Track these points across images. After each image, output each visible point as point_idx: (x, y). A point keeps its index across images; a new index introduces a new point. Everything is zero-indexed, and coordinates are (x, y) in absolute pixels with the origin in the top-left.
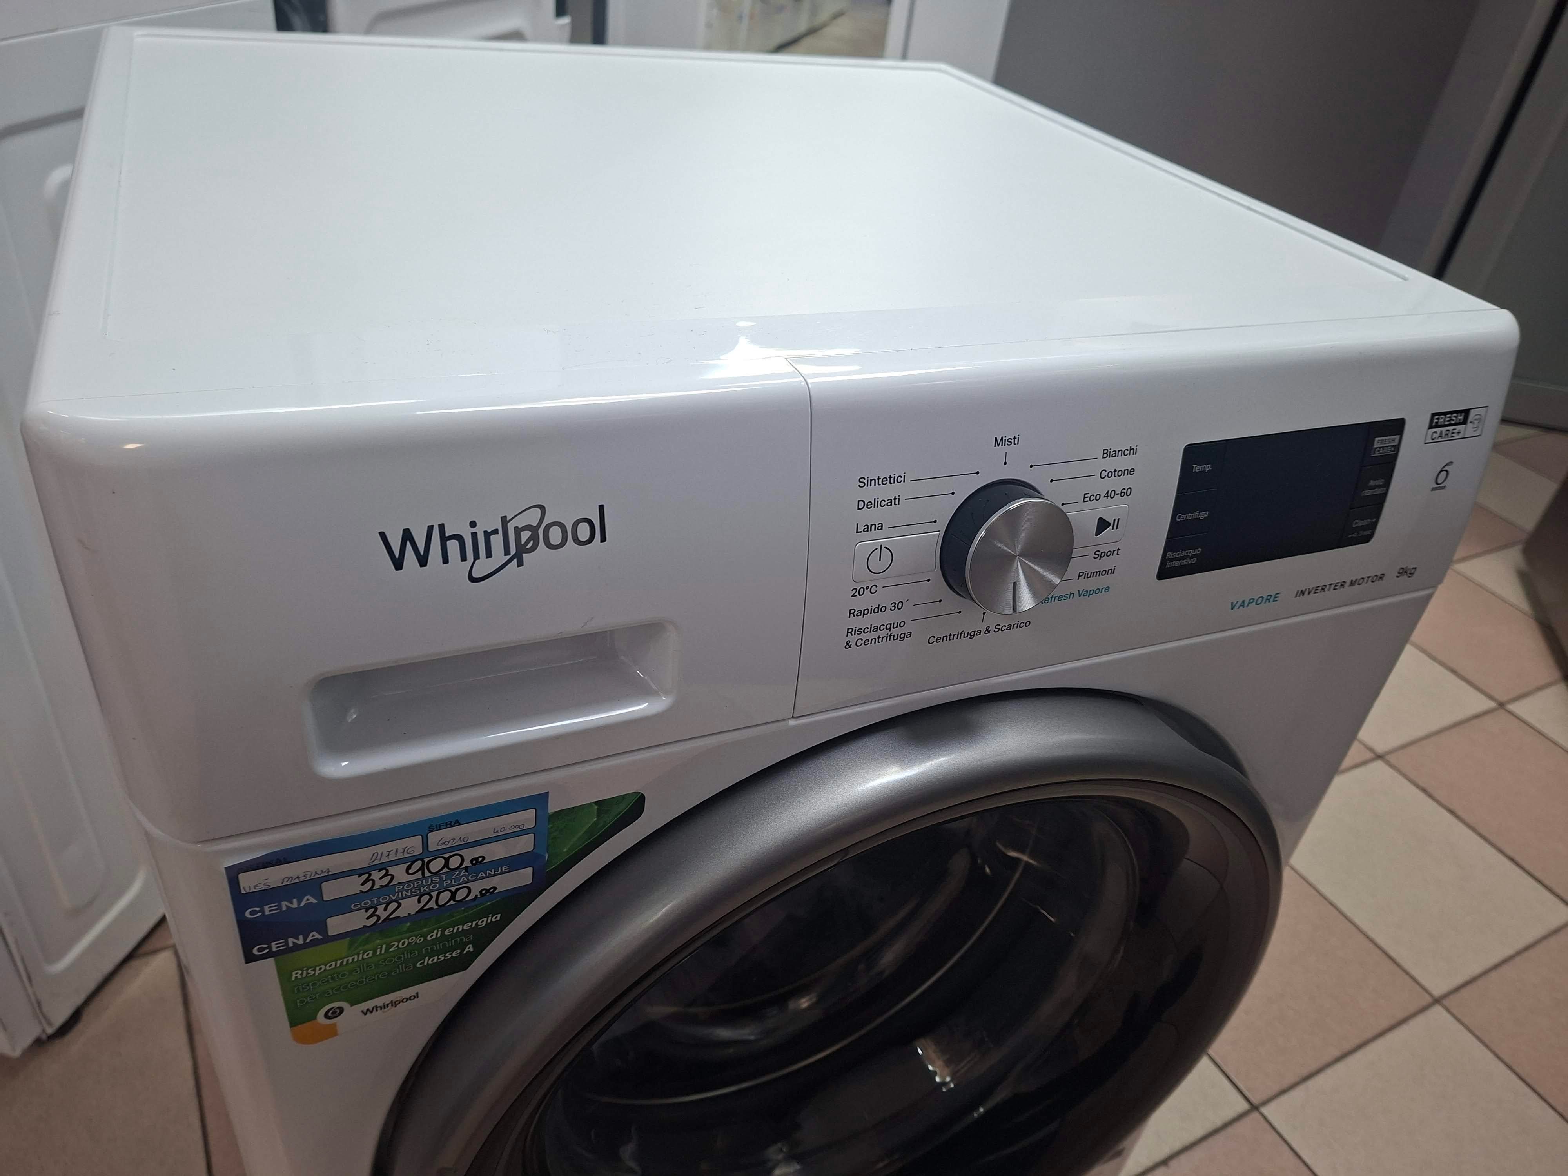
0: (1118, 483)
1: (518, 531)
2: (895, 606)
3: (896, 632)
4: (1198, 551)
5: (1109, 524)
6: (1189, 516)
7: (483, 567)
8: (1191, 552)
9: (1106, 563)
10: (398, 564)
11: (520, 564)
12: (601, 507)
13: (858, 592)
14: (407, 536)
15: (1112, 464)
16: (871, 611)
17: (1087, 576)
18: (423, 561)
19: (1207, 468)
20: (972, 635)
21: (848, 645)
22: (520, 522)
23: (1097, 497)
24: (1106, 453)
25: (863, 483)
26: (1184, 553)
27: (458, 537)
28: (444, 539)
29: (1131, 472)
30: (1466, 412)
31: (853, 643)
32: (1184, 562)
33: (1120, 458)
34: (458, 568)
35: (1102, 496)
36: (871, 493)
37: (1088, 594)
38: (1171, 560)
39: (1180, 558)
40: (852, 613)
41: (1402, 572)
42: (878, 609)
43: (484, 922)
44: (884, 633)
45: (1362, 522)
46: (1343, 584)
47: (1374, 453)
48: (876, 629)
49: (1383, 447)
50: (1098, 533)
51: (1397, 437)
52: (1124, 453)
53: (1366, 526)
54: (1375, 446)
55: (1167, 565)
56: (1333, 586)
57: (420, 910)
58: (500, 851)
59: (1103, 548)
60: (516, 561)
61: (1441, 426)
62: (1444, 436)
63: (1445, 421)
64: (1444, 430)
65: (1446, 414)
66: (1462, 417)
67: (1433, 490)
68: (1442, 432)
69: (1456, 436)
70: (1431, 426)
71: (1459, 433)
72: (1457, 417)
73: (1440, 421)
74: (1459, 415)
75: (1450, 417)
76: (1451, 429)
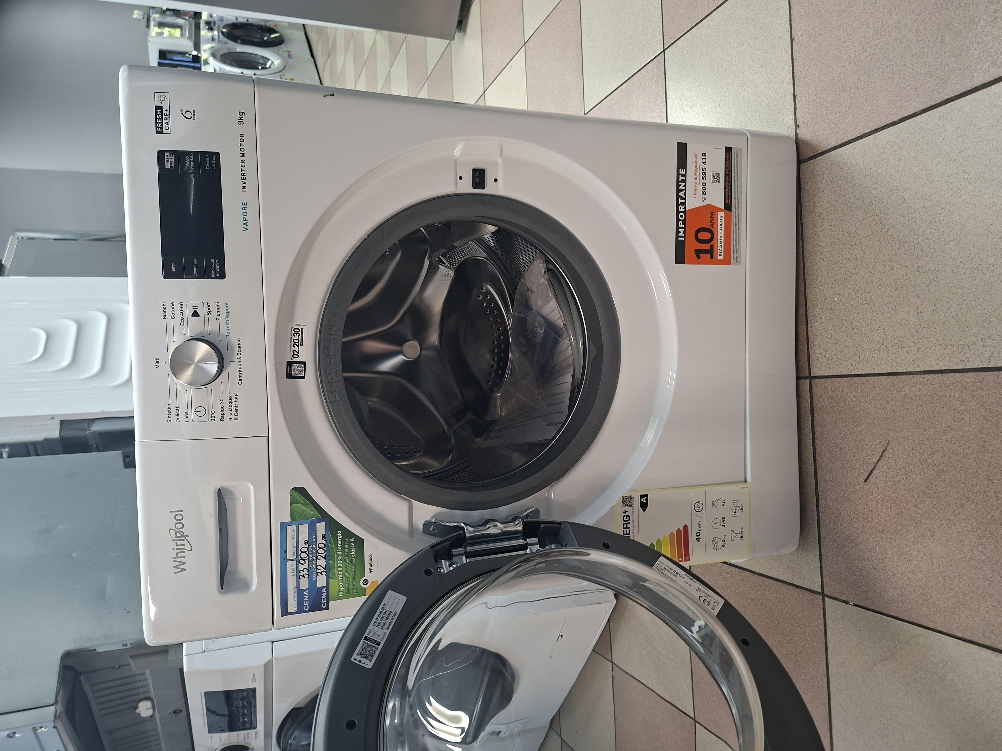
0: (177, 309)
1: (176, 537)
2: (222, 401)
3: (233, 399)
4: (212, 260)
5: (195, 311)
6: (195, 270)
7: (187, 547)
8: (213, 264)
9: (214, 309)
10: (184, 570)
11: (188, 536)
12: (171, 512)
13: (213, 418)
14: (175, 567)
15: (169, 315)
16: (222, 412)
17: (219, 316)
18: (183, 563)
19: (173, 265)
20: (240, 365)
21: (237, 419)
22: (174, 536)
23: (182, 319)
24: (164, 318)
25: (169, 421)
26: (213, 268)
27: (177, 553)
28: (177, 557)
29: (173, 304)
30: (157, 108)
31: (236, 417)
32: (218, 266)
33: (167, 311)
34: (187, 554)
35: (182, 316)
36: (174, 417)
37: (228, 313)
38: (216, 273)
39: (215, 269)
40: (222, 420)
41: (241, 121)
42: (222, 409)
43: (340, 536)
44: (233, 405)
45: (208, 164)
46: (243, 162)
47: (173, 167)
48: (231, 408)
49: (170, 161)
50: (199, 316)
51: (166, 154)
52: (165, 309)
53: (211, 160)
54: (169, 167)
55: (218, 275)
56: (243, 168)
57: (325, 558)
58: (304, 535)
59: (206, 311)
60: (187, 538)
61: (162, 125)
62: (167, 121)
63: (160, 123)
64: (164, 122)
65: (157, 123)
66: (159, 111)
67: (194, 119)
68: (165, 123)
69: (168, 112)
70: (162, 132)
71: (166, 110)
72: (159, 114)
73: (160, 126)
74: (158, 112)
75: (158, 119)
76: (164, 117)
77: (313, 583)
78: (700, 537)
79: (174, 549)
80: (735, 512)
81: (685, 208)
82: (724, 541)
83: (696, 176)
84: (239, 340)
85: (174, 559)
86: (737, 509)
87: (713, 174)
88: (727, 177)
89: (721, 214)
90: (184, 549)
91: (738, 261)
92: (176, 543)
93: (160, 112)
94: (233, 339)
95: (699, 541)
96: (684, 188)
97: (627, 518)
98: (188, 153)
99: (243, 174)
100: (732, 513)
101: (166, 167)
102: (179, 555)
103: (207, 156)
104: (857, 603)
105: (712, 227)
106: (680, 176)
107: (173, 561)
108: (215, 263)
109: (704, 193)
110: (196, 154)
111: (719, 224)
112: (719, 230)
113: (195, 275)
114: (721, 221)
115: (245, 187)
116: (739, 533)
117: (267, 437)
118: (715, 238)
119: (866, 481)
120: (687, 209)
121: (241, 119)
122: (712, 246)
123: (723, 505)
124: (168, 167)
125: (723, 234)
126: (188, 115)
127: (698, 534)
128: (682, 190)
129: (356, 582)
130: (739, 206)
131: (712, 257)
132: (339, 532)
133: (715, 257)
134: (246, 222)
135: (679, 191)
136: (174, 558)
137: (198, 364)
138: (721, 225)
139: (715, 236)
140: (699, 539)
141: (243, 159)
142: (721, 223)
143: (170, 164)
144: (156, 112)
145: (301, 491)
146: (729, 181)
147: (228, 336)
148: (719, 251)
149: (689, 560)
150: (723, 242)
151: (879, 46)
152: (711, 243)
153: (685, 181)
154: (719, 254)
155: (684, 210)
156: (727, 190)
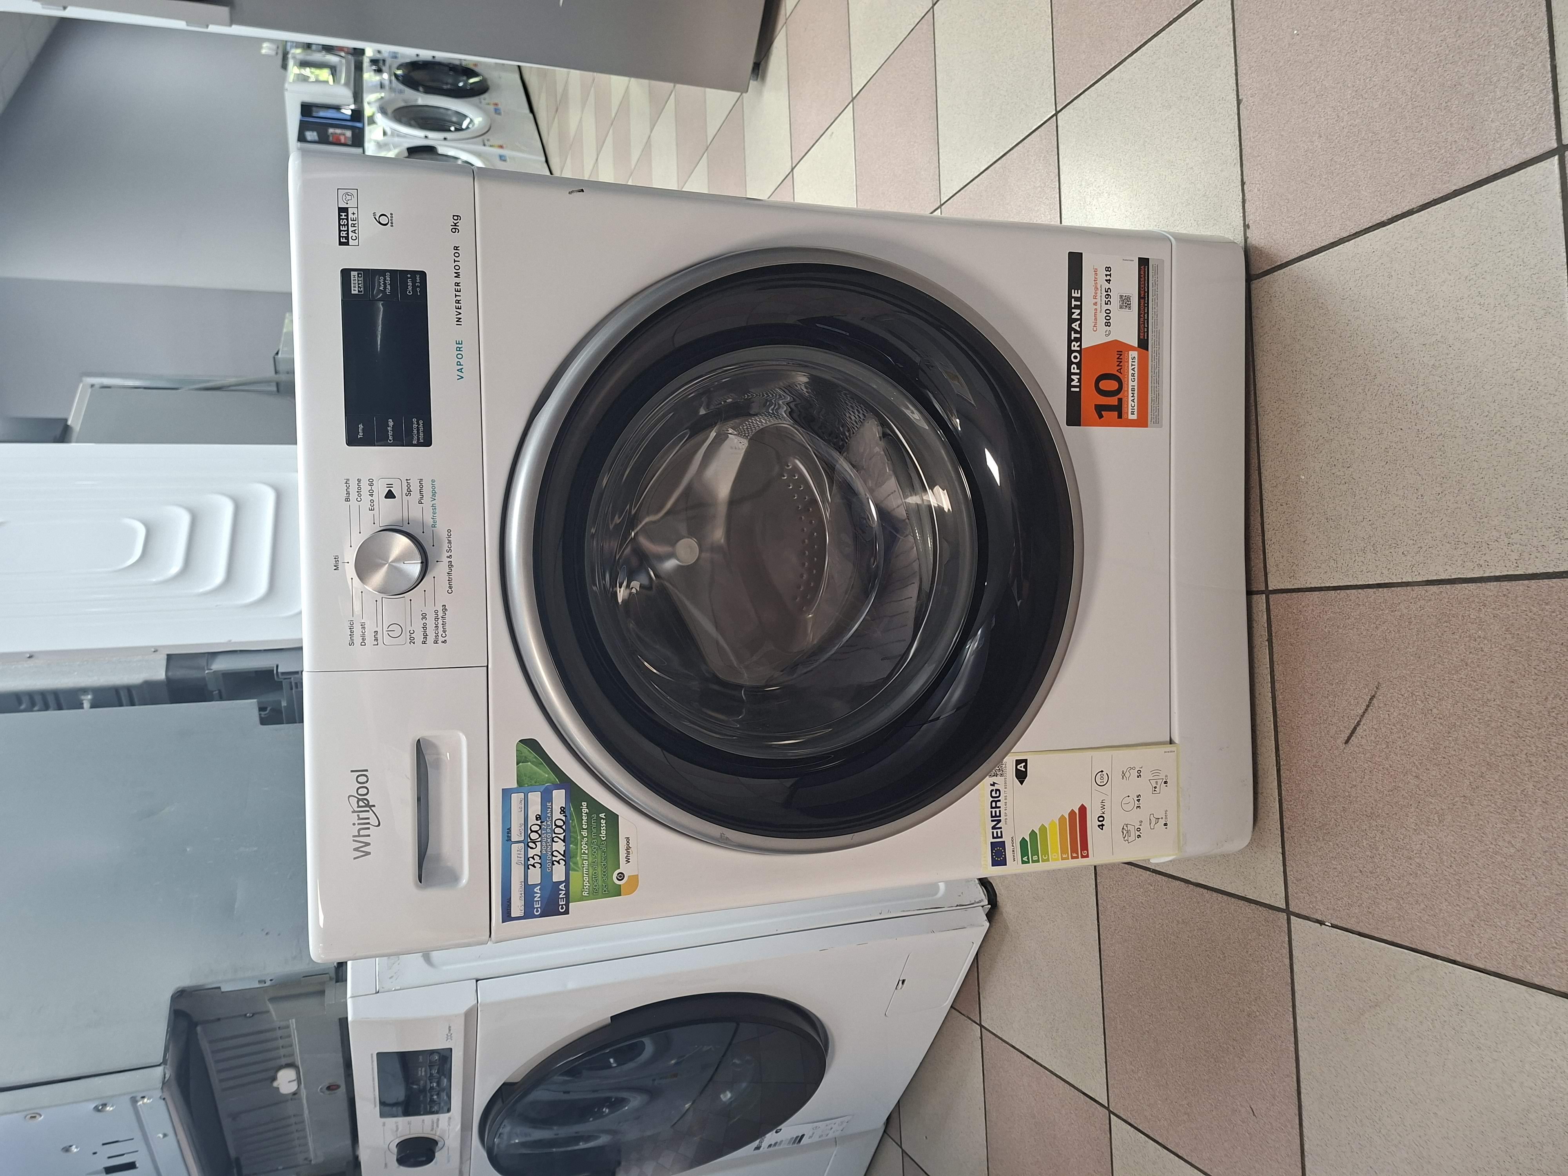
0: (365, 488)
2: (424, 617)
3: (440, 614)
4: (414, 420)
5: (390, 490)
6: (390, 433)
7: (373, 821)
8: (415, 426)
9: (415, 488)
10: (368, 853)
11: (374, 806)
12: (352, 771)
13: (412, 641)
14: (356, 850)
15: (353, 495)
16: (425, 631)
17: (422, 498)
18: (368, 844)
19: (361, 426)
20: (450, 565)
21: (444, 642)
22: (354, 805)
23: (372, 501)
24: (347, 500)
25: (352, 643)
26: (415, 431)
27: (359, 830)
28: (359, 836)
29: (359, 480)
30: (341, 210)
31: (443, 639)
32: (421, 429)
33: (350, 490)
34: (373, 831)
35: (372, 498)
36: (358, 639)
37: (434, 494)
38: (418, 439)
39: (418, 433)
40: (424, 643)
41: (455, 229)
42: (425, 627)
43: (585, 810)
44: (440, 621)
45: (410, 288)
46: (457, 284)
47: (362, 292)
48: (437, 627)
49: (359, 284)
50: (395, 497)
51: (353, 273)
52: (348, 488)
53: (414, 282)
54: (356, 292)
55: (422, 441)
56: (458, 293)
57: (564, 841)
58: (535, 808)
59: (405, 491)
60: (372, 808)
61: (348, 234)
62: (354, 228)
63: (344, 231)
64: (351, 229)
65: (340, 231)
66: (343, 214)
67: (392, 226)
68: (352, 232)
69: (356, 216)
70: (347, 244)
71: (354, 214)
72: (343, 219)
73: (344, 235)
74: (342, 216)
75: (342, 225)
76: (350, 222)
77: (546, 875)
78: (1103, 823)
79: (354, 824)
80: (1155, 787)
81: (1080, 346)
82: (1139, 830)
83: (1096, 300)
84: (449, 531)
85: (355, 839)
86: (1159, 783)
87: (1121, 297)
88: (1142, 301)
89: (1134, 354)
90: (369, 823)
91: (1158, 422)
92: (358, 816)
93: (345, 216)
94: (442, 529)
95: (1102, 829)
96: (1079, 317)
97: (996, 793)
98: (382, 272)
99: (458, 302)
100: (1151, 789)
101: (353, 292)
102: (362, 832)
103: (409, 276)
104: (1335, 923)
105: (1120, 372)
106: (1073, 300)
107: (354, 840)
108: (418, 424)
109: (1108, 324)
110: (393, 272)
111: (1130, 368)
112: (1130, 377)
113: (390, 440)
114: (1133, 363)
115: (460, 319)
116: (1162, 818)
117: (486, 668)
118: (1125, 388)
119: (1347, 742)
120: (1083, 347)
121: (456, 226)
122: (1120, 400)
123: (1138, 777)
124: (354, 291)
125: (1135, 383)
126: (384, 220)
127: (1101, 819)
128: (1077, 320)
129: (606, 875)
130: (1159, 343)
131: (1120, 416)
132: (584, 804)
133: (1124, 416)
134: (461, 367)
135: (1071, 321)
136: (354, 836)
137: (393, 564)
138: (1133, 369)
139: (1125, 386)
140: (1103, 825)
141: (457, 280)
142: (1133, 367)
143: (359, 287)
144: (340, 215)
145: (531, 744)
146: (1145, 306)
147: (434, 526)
148: (1130, 407)
149: (1087, 856)
150: (1136, 395)
151: (1360, 114)
152: (1119, 396)
153: (1080, 307)
154: (1130, 411)
155: (1078, 349)
156: (1142, 319)
